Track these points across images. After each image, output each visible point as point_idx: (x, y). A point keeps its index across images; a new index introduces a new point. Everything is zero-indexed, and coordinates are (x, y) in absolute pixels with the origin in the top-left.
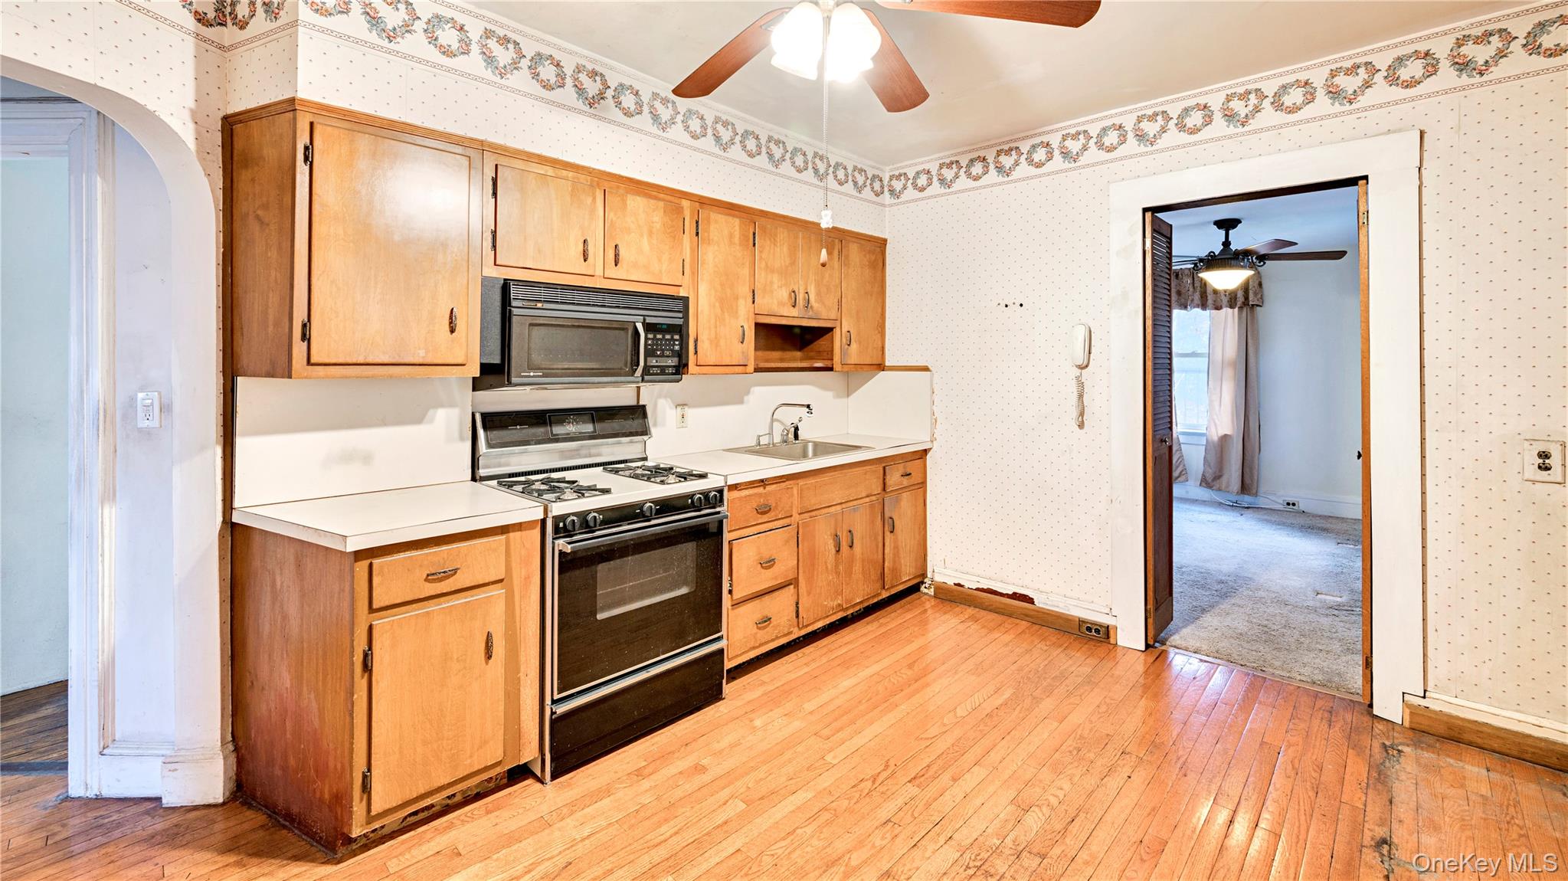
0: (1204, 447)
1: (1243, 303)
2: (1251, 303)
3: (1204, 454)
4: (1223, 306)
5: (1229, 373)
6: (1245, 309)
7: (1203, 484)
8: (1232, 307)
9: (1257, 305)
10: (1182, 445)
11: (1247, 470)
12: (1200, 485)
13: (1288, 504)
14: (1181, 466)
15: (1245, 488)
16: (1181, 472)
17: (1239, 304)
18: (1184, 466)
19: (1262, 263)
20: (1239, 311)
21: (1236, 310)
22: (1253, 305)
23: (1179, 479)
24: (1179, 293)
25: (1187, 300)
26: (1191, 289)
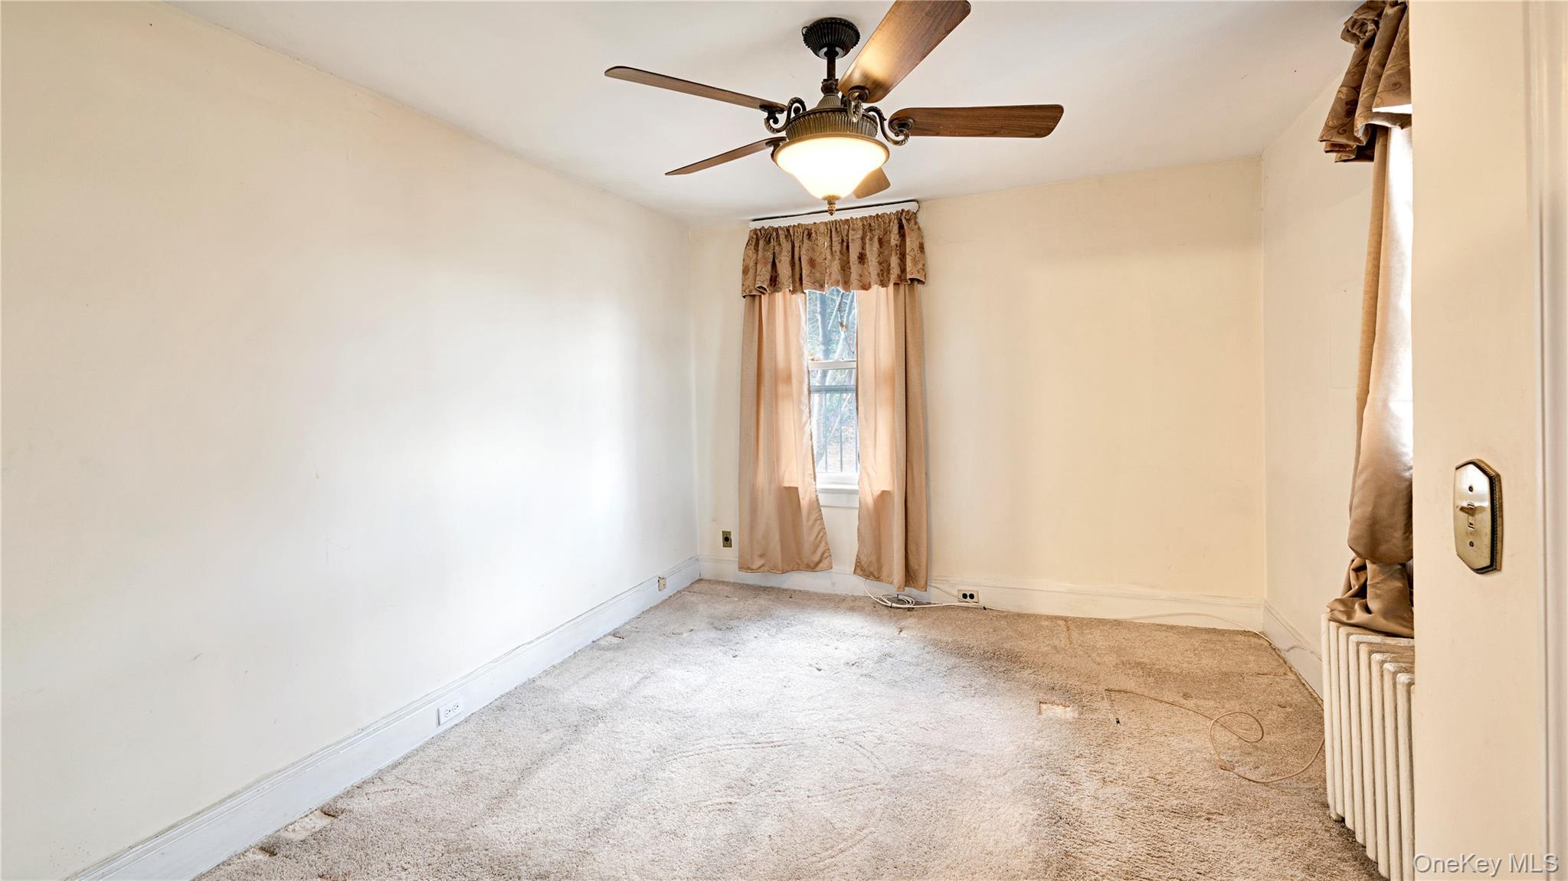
0: (857, 512)
1: (899, 277)
2: (909, 276)
3: (857, 523)
4: (872, 283)
5: (885, 392)
6: (902, 287)
7: (859, 571)
8: (883, 284)
9: (919, 281)
10: (822, 508)
11: (911, 547)
12: (855, 573)
13: (965, 596)
14: (823, 544)
15: (910, 576)
16: (823, 554)
17: (893, 277)
18: (827, 544)
19: (901, 138)
20: (895, 290)
21: (891, 287)
22: (912, 280)
23: (821, 565)
24: (812, 263)
25: (823, 274)
26: (829, 257)
